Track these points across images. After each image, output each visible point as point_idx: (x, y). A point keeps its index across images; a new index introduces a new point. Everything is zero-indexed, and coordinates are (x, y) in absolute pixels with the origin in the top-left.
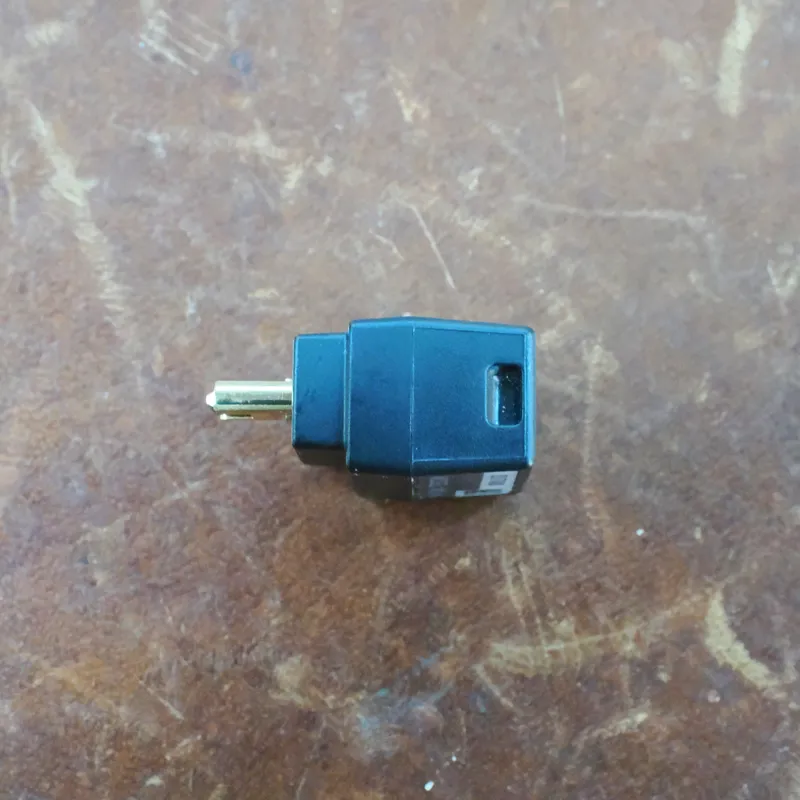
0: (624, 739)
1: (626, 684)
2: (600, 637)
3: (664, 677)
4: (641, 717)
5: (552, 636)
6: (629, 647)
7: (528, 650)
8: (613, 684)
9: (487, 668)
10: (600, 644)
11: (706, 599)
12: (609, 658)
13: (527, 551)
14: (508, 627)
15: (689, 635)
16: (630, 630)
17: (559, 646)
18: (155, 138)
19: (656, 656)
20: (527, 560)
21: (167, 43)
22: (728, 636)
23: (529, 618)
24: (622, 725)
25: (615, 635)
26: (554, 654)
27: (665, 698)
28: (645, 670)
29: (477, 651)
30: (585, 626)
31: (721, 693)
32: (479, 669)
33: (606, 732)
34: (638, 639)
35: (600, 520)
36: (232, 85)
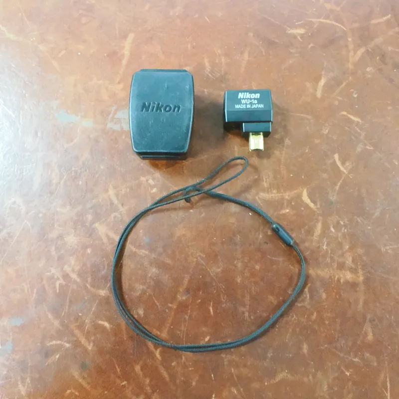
0: (284, 215)
1: (285, 204)
2: (281, 194)
3: (293, 204)
4: (288, 211)
5: (272, 193)
6: (287, 197)
7: (267, 195)
8: (283, 204)
9: (259, 198)
10: (281, 196)
11: (303, 190)
12: (283, 199)
13: (269, 176)
14: (264, 190)
15: (299, 196)
16: (287, 194)
17: (273, 195)
18: (205, 90)
19: (292, 199)
20: (269, 179)
21: (210, 73)
22: (307, 197)
23: (268, 189)
24: (283, 212)
25: (284, 194)
26: (272, 196)
27: (293, 208)
28: (289, 202)
29: (257, 194)
30: (279, 192)
31: (304, 208)
32: (257, 198)
33: (281, 213)
34: (289, 196)
35: (284, 172)
36: (222, 82)
